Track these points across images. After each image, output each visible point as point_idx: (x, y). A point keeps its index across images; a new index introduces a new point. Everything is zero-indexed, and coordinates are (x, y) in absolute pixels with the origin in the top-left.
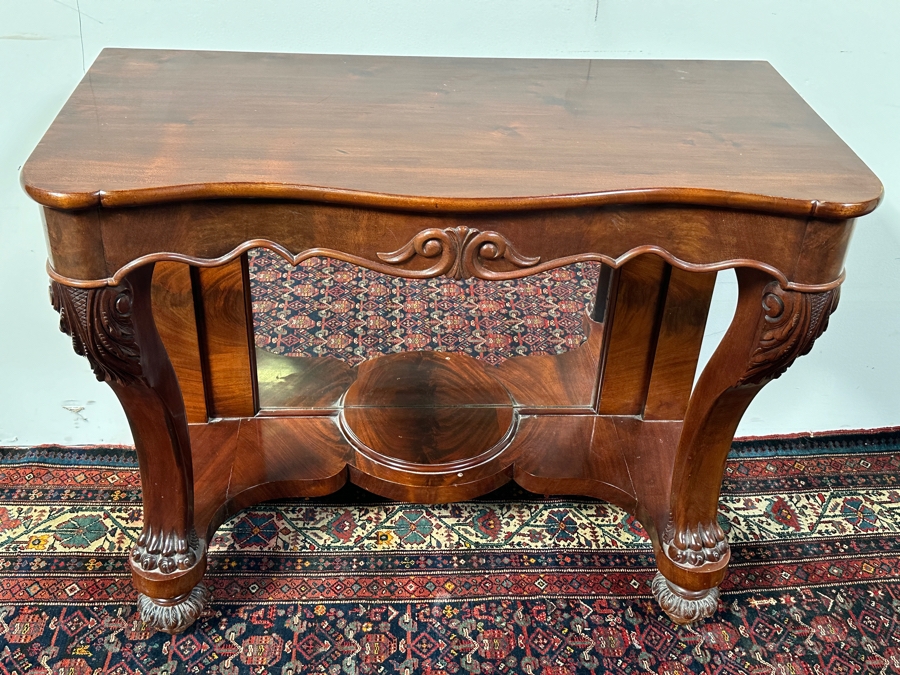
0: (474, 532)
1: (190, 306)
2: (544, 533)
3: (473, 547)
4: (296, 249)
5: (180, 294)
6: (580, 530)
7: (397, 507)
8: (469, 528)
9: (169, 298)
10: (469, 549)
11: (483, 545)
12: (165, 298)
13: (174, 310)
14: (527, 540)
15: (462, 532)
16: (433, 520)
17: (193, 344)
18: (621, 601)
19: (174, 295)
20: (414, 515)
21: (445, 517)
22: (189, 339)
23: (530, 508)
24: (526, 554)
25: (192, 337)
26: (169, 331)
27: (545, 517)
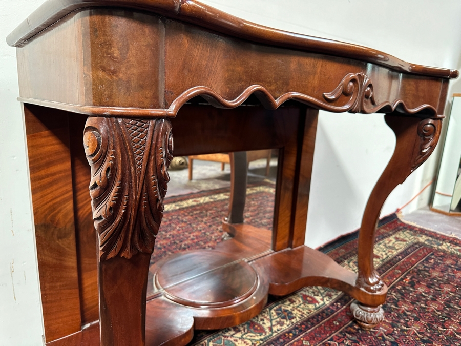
0: (254, 335)
1: (72, 237)
2: (282, 320)
3: (261, 342)
4: (277, 94)
5: (65, 229)
6: (293, 312)
7: (206, 341)
8: (249, 334)
9: (56, 233)
10: (260, 344)
11: (265, 338)
12: (53, 233)
13: (60, 242)
14: (279, 327)
15: (249, 338)
16: (229, 339)
17: (73, 268)
18: (341, 333)
19: (60, 229)
20: (219, 342)
21: (234, 334)
22: (70, 264)
23: (265, 312)
24: (286, 333)
25: (72, 262)
26: (55, 261)
27: (274, 313)
